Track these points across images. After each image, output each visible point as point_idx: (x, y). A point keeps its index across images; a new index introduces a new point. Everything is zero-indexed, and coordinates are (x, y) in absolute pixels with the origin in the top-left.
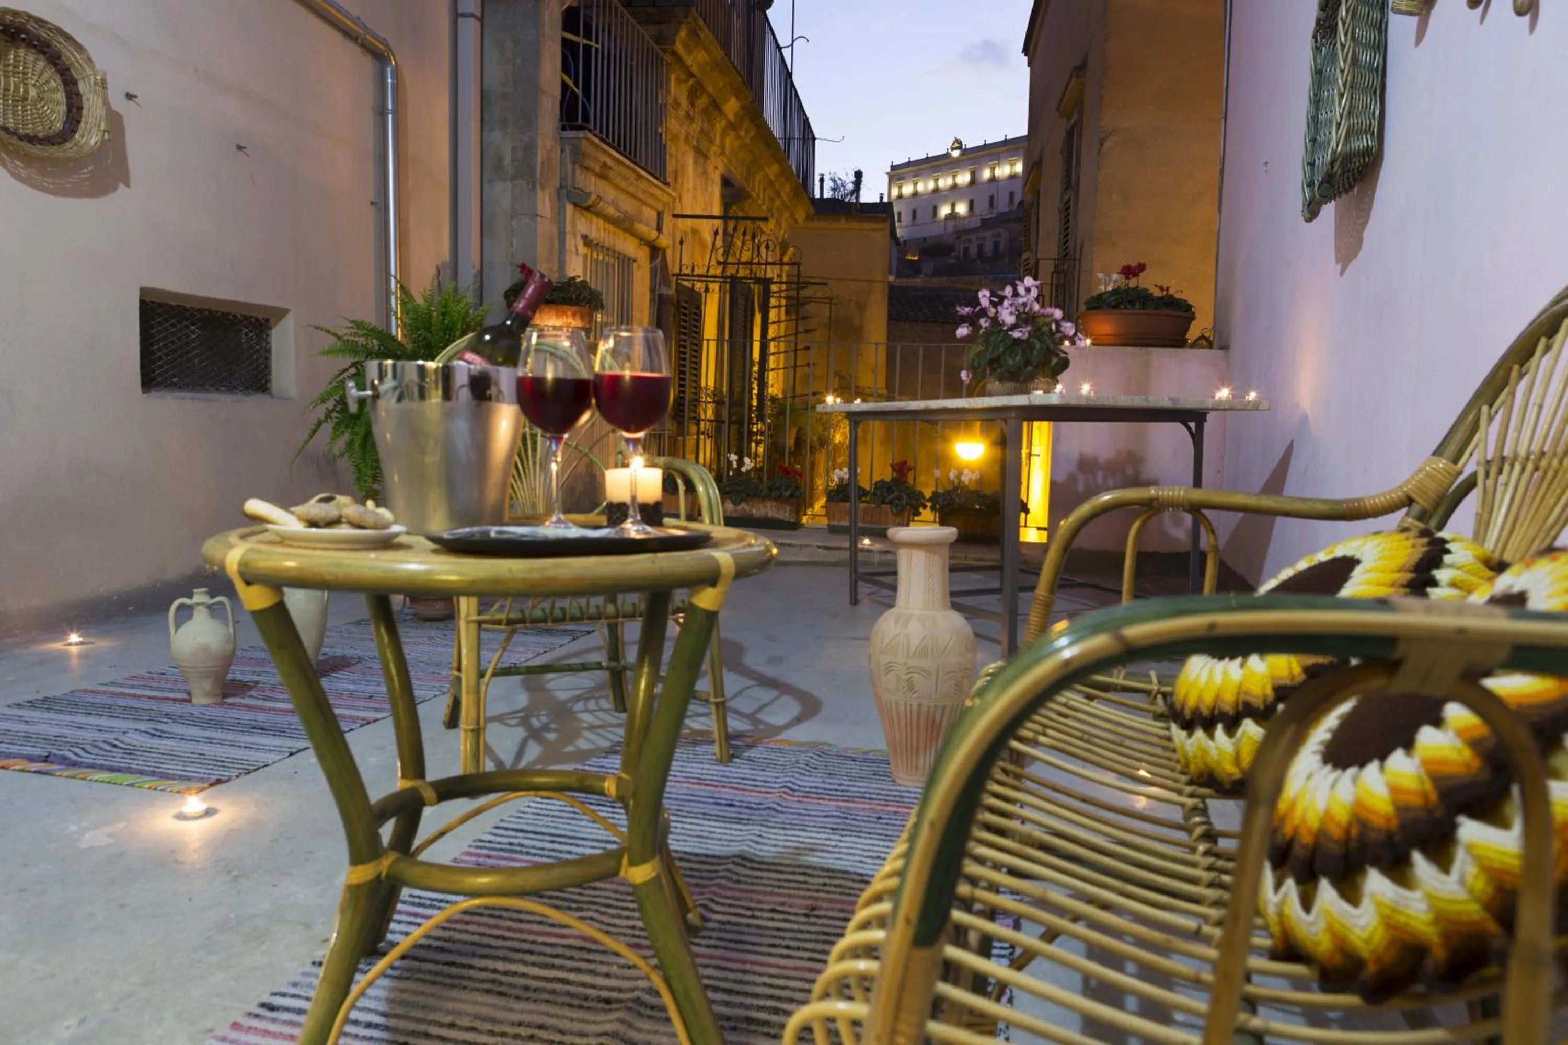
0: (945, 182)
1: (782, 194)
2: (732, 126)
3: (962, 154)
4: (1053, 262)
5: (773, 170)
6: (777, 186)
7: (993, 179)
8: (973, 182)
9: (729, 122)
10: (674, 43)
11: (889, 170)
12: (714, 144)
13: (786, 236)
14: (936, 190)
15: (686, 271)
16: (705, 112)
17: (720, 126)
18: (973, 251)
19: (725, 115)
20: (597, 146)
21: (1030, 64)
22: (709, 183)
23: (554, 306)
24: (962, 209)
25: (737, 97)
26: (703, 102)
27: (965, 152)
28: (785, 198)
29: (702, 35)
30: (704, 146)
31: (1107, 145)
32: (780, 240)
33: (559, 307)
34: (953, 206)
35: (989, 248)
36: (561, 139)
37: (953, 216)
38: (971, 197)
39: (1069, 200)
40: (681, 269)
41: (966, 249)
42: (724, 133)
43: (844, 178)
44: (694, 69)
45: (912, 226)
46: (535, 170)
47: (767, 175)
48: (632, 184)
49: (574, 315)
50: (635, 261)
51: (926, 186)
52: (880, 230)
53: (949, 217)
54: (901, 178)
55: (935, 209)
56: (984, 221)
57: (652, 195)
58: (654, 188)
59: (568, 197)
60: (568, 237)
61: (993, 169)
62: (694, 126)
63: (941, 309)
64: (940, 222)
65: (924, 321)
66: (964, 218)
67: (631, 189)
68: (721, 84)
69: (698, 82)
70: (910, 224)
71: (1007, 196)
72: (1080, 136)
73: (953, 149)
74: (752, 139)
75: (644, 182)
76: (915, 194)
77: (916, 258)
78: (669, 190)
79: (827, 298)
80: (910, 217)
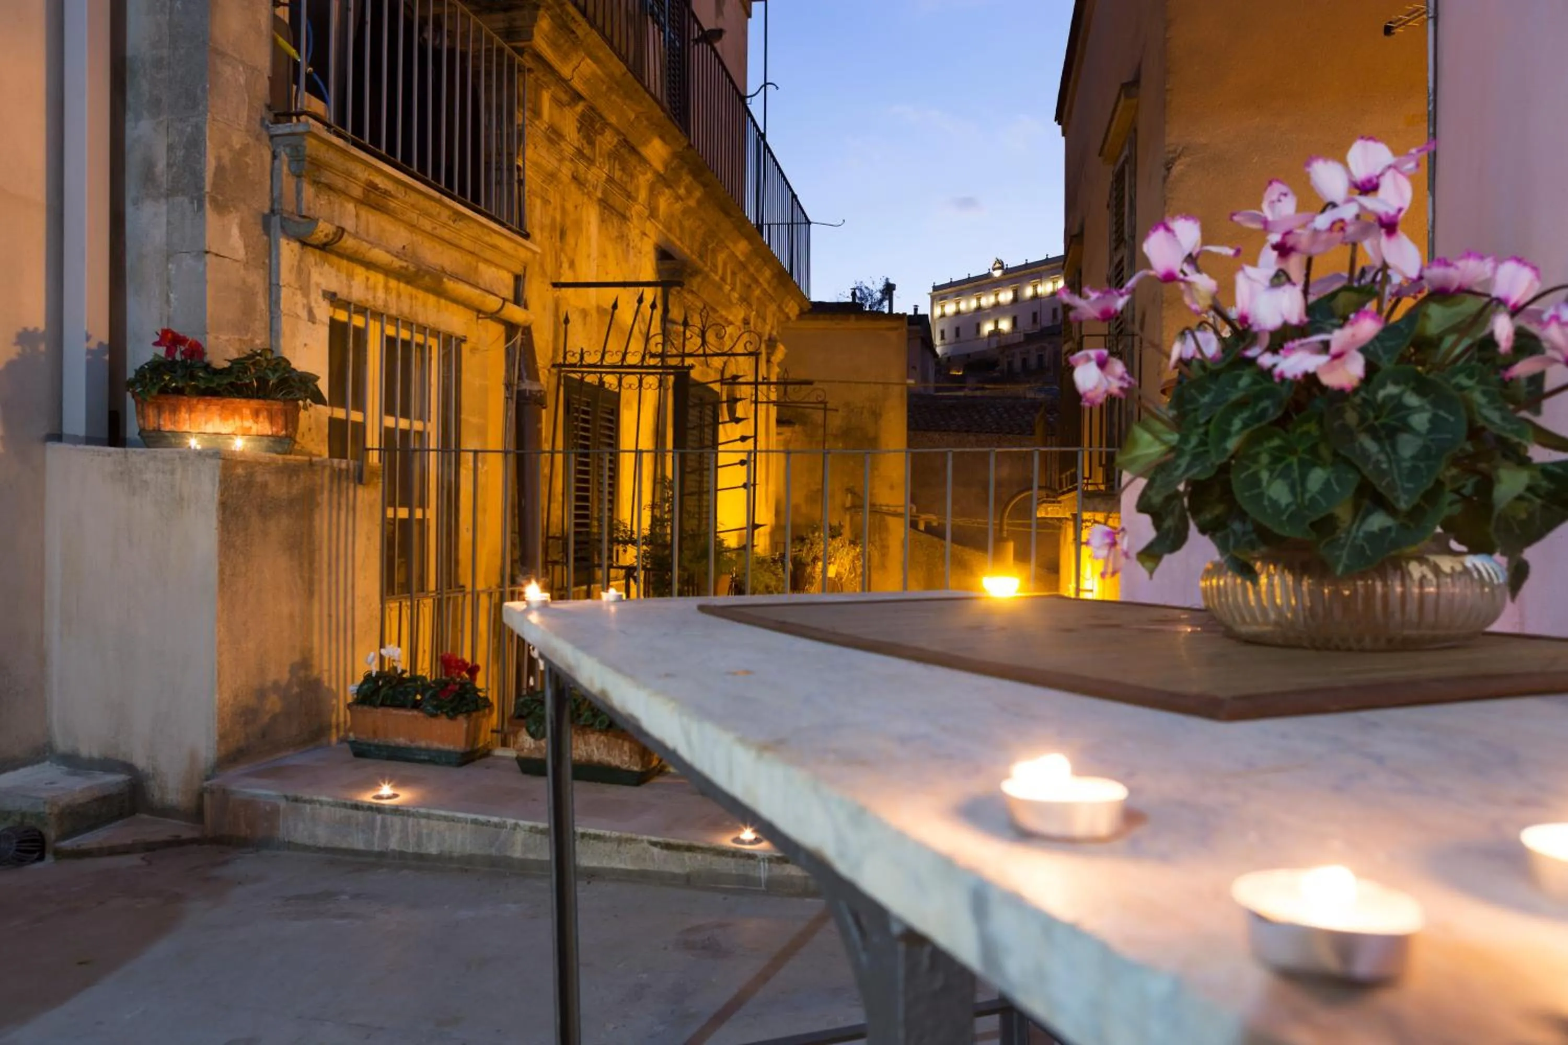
0: (987, 301)
1: (761, 280)
2: (664, 180)
3: (1004, 274)
4: (1103, 338)
5: (742, 248)
6: (752, 269)
7: (1036, 297)
8: (1015, 300)
9: (656, 173)
10: (530, 37)
11: (931, 290)
12: (635, 200)
13: (774, 333)
14: (979, 308)
15: (571, 360)
16: (614, 155)
17: (644, 180)
18: (1017, 364)
19: (651, 165)
20: (344, 152)
21: (1064, 133)
22: (632, 252)
23: (215, 400)
24: (1005, 325)
25: (662, 137)
26: (608, 140)
27: (1007, 271)
28: (765, 286)
29: (580, 33)
30: (618, 200)
31: (1177, 169)
32: (766, 337)
33: (225, 400)
34: (996, 323)
35: (1033, 362)
36: (272, 137)
37: (996, 332)
38: (1014, 314)
39: (1121, 261)
40: (565, 358)
41: (1010, 364)
42: (652, 191)
43: (871, 287)
44: (577, 84)
45: (956, 342)
46: (203, 179)
47: (733, 253)
48: (444, 225)
49: (256, 414)
50: (463, 340)
51: (968, 305)
52: (896, 329)
53: (991, 334)
54: (943, 298)
55: (978, 327)
56: (1027, 336)
57: (494, 247)
58: (494, 235)
59: (282, 227)
60: (285, 293)
61: (1035, 287)
62: (594, 170)
63: (976, 417)
64: (984, 338)
65: (956, 431)
66: (1008, 334)
67: (445, 233)
68: (632, 116)
69: (592, 108)
70: (954, 341)
71: (1051, 312)
72: (1134, 173)
73: (994, 269)
74: (699, 202)
75: (472, 225)
76: (958, 313)
77: (960, 373)
78: (527, 243)
79: (821, 402)
80: (954, 334)
